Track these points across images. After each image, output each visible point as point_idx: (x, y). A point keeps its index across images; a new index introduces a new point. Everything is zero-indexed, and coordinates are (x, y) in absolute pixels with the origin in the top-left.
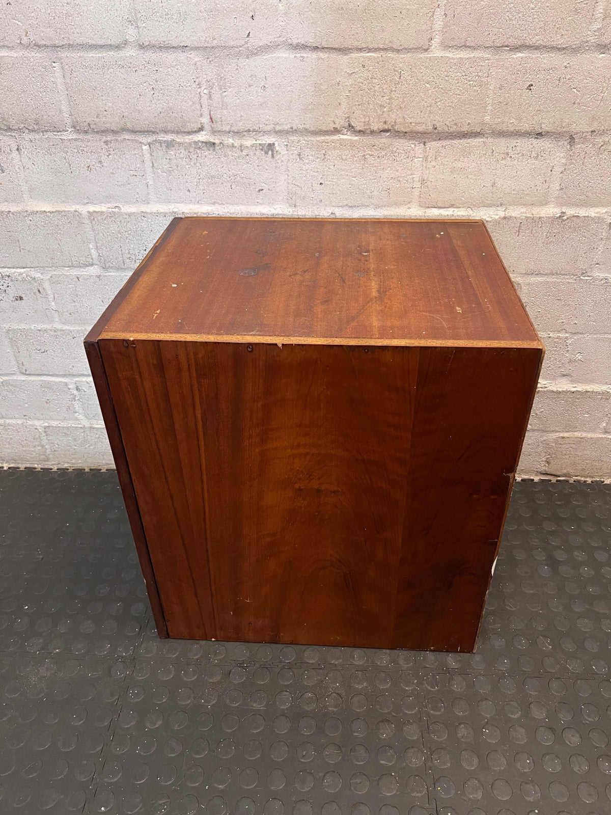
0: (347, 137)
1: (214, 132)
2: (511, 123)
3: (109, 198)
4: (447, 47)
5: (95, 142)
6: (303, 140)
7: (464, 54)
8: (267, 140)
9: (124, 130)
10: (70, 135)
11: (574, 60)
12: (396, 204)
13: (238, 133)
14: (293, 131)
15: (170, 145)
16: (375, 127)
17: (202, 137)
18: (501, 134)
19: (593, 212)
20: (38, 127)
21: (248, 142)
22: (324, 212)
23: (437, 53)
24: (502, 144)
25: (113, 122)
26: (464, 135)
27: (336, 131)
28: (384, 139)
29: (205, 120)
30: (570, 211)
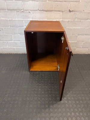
0: (38, 11)
1: (23, 10)
2: (56, 10)
3: (11, 18)
4: (49, 1)
5: (10, 11)
6: (34, 11)
7: (50, 2)
8: (29, 11)
9: (13, 10)
10: (7, 10)
11: (62, 3)
12: (44, 19)
13: (26, 10)
14: (32, 10)
15: (18, 11)
16: (41, 10)
17: (22, 11)
18: (55, 11)
19: (66, 20)
20: (3, 9)
21: (27, 11)
22: (36, 20)
23: (47, 2)
24: (55, 12)
25: (12, 9)
26: (51, 11)
27: (37, 10)
28: (42, 11)
29: (22, 9)
30: (63, 20)
